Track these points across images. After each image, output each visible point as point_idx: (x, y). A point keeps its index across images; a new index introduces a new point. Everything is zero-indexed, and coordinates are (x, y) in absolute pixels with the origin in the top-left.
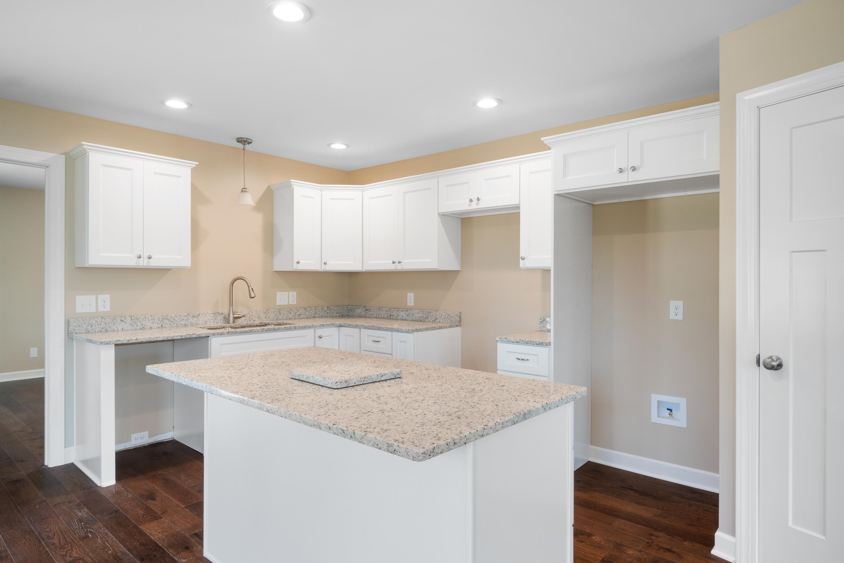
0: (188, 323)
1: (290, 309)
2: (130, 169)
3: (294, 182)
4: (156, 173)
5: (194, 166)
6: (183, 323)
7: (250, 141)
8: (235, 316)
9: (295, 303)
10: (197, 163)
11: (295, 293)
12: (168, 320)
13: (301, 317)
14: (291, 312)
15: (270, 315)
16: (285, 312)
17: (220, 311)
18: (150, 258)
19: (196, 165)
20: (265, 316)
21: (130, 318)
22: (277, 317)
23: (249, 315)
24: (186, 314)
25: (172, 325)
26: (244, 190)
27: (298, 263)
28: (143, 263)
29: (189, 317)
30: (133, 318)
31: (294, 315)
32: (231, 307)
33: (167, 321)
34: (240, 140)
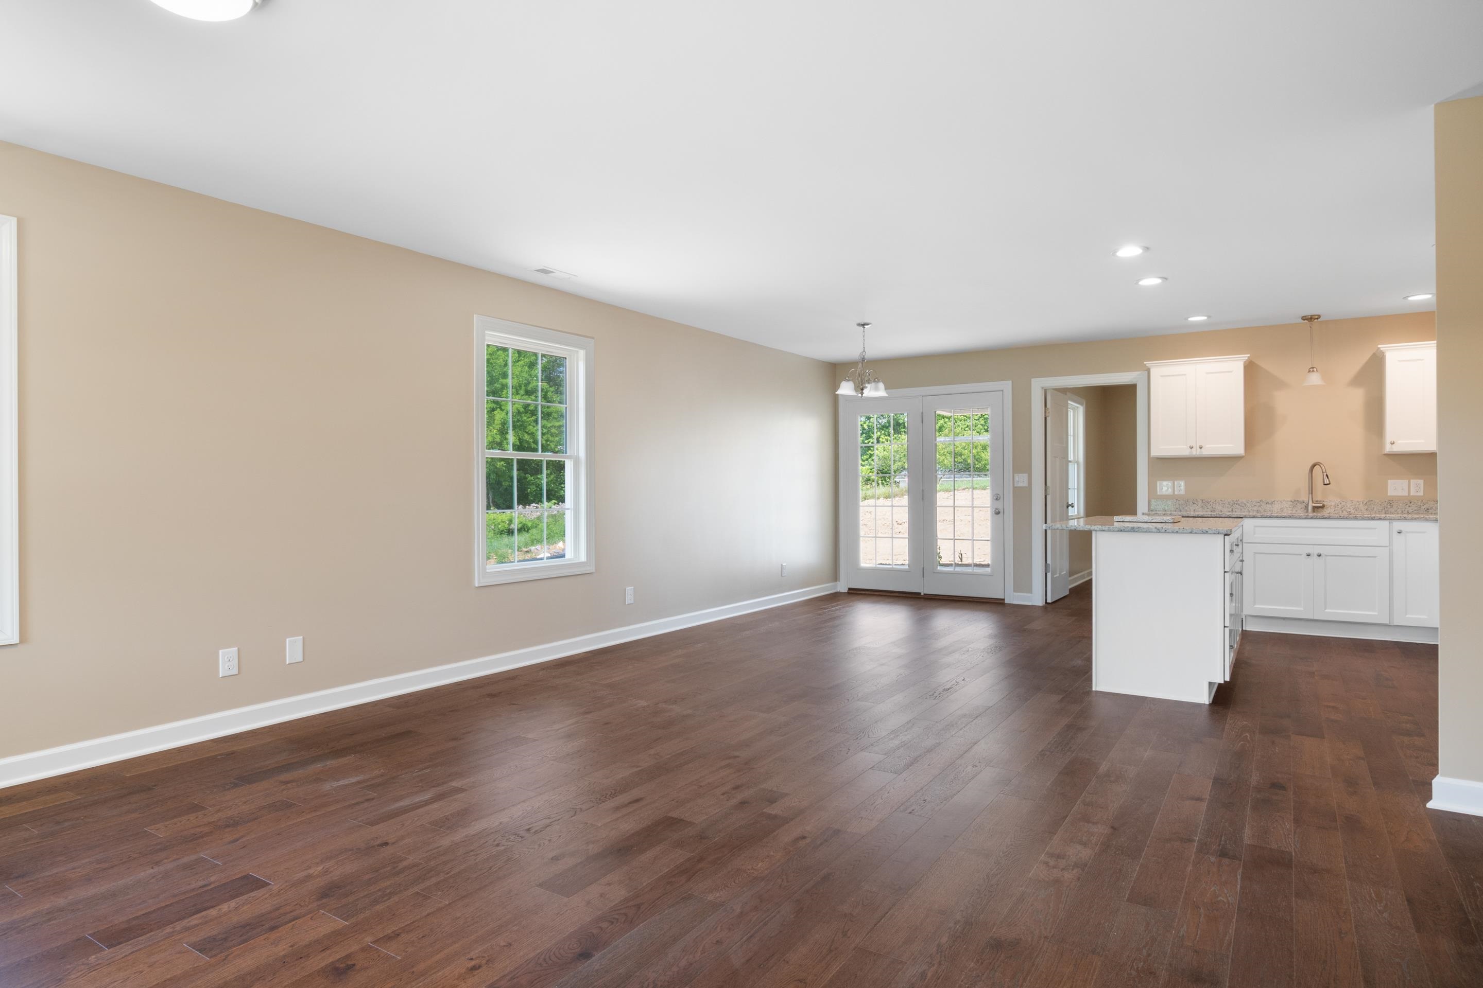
0: (1261, 509)
1: (1409, 501)
2: (1185, 375)
3: (1382, 348)
4: (1208, 373)
5: (1247, 358)
6: (1255, 509)
7: (1316, 317)
8: (1314, 505)
9: (1421, 494)
10: (1249, 355)
11: (1421, 482)
12: (1239, 505)
13: (1430, 513)
14: (1410, 505)
15: (1373, 507)
16: (1401, 505)
17: (1301, 500)
18: (1201, 448)
19: (1248, 357)
20: (1366, 507)
21: (1201, 501)
22: (1386, 509)
23: (1340, 506)
24: (1258, 500)
25: (1243, 510)
26: (1311, 370)
27: (1393, 443)
28: (1196, 452)
29: (1261, 503)
30: (1204, 501)
31: (1416, 508)
32: (1310, 495)
33: (1237, 506)
34: (1304, 318)
